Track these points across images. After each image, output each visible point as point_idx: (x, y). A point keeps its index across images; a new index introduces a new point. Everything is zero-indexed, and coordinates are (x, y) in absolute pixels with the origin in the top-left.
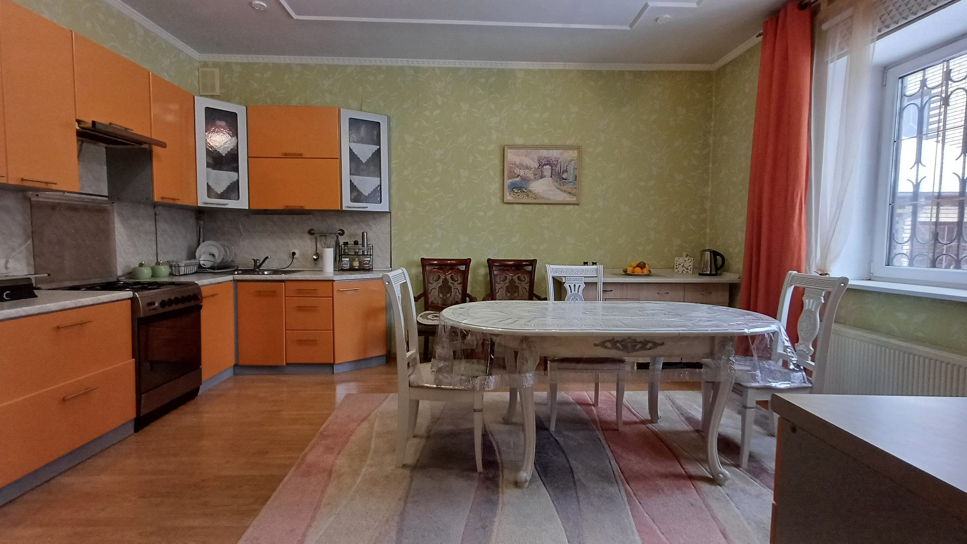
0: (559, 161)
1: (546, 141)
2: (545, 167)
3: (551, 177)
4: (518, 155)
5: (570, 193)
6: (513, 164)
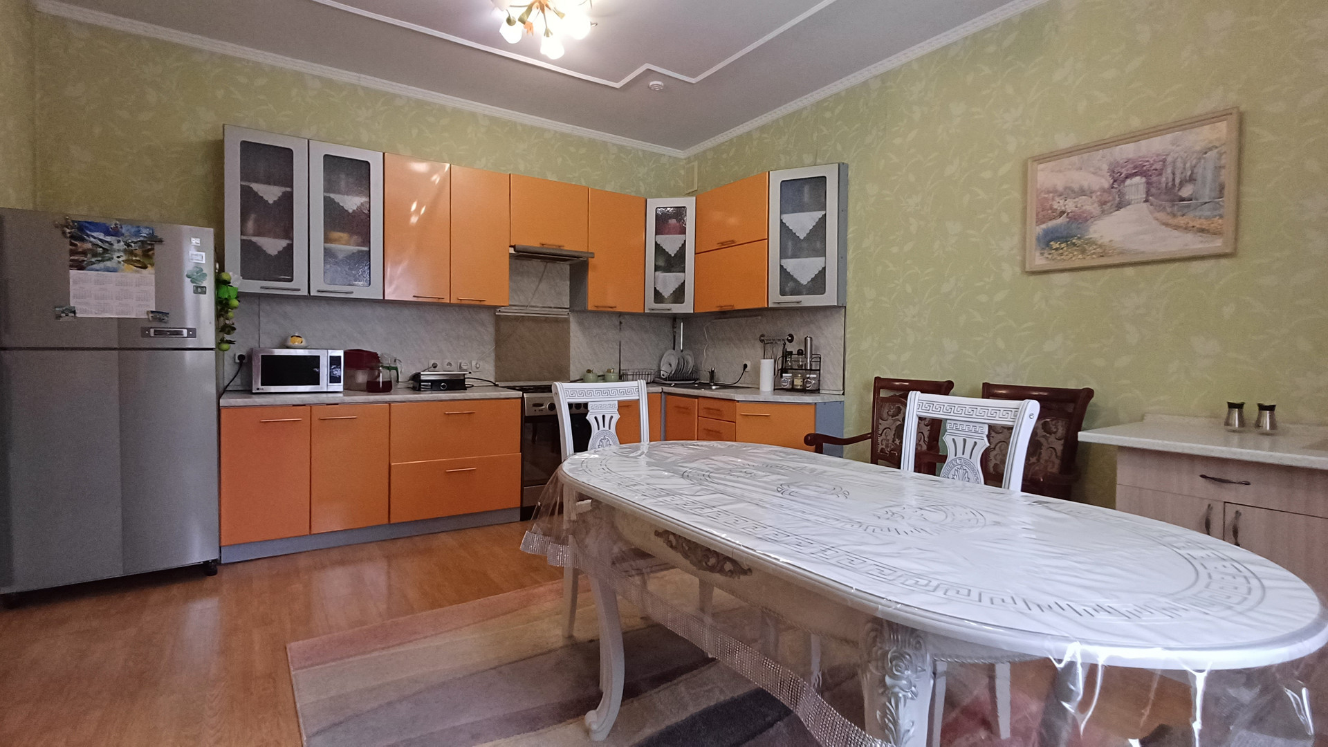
0: (1169, 159)
1: (1136, 123)
2: (1128, 182)
3: (1146, 201)
4: (1060, 171)
5: (1202, 230)
6: (1049, 192)
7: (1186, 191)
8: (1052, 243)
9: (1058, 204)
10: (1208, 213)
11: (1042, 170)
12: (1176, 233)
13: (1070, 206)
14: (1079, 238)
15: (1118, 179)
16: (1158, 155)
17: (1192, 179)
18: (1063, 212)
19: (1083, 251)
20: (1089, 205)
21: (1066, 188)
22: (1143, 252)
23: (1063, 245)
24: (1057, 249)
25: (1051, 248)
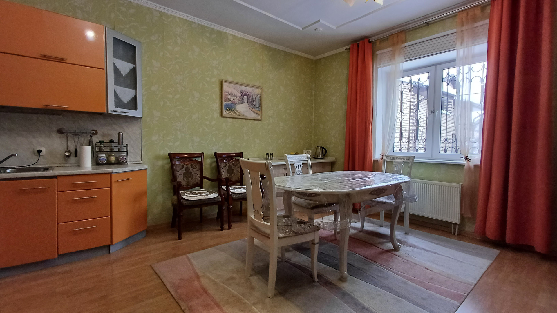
0: (252, 94)
1: (245, 81)
2: (244, 97)
3: (247, 103)
4: (230, 87)
5: (257, 113)
6: (227, 93)
7: (254, 103)
8: (228, 109)
9: (229, 97)
10: (258, 110)
11: (225, 85)
12: (253, 113)
13: (232, 99)
14: (234, 109)
15: (243, 96)
16: (250, 92)
17: (255, 101)
18: (230, 100)
19: (235, 113)
20: (236, 100)
21: (231, 93)
22: (247, 116)
23: (230, 110)
24: (229, 111)
25: (227, 110)
